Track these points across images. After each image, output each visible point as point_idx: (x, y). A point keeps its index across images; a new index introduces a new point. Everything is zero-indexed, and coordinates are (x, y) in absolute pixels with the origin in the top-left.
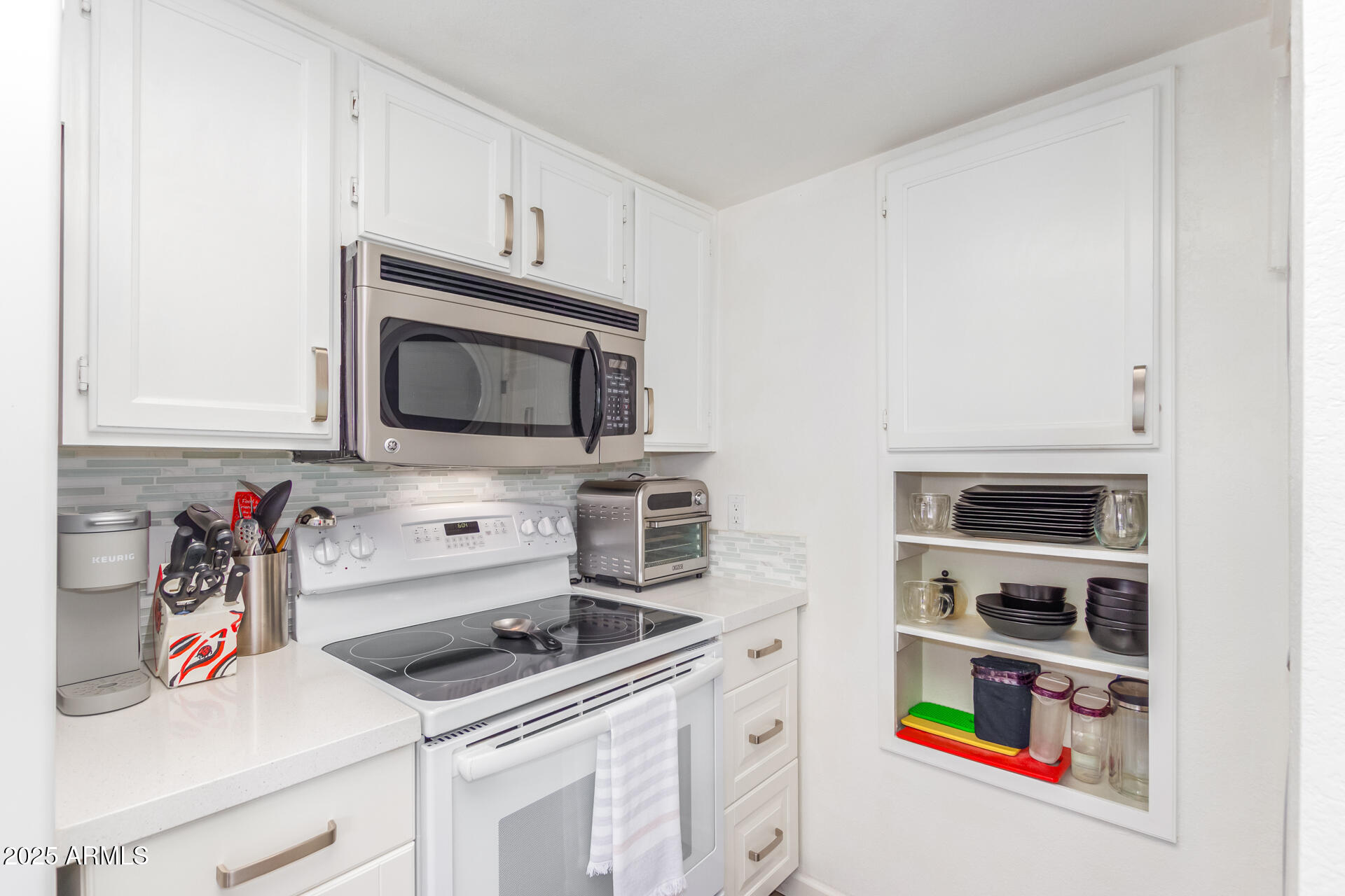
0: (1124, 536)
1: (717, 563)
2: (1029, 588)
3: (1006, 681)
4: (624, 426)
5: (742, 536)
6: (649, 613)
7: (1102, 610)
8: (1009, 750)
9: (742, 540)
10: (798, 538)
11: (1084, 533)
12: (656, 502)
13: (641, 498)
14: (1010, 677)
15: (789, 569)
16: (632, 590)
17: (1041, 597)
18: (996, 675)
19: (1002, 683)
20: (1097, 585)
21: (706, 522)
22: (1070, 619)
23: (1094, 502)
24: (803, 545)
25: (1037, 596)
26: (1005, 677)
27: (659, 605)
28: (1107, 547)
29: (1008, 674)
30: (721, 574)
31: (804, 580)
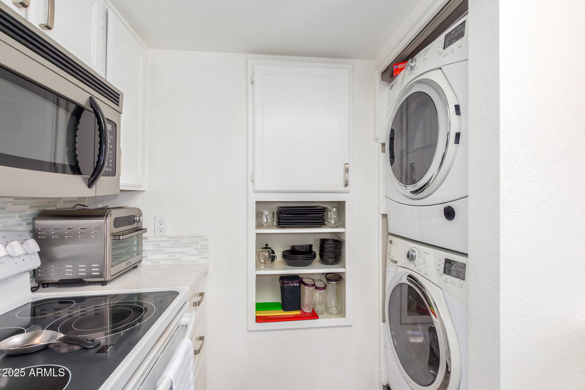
0: (334, 223)
1: (146, 257)
2: (302, 246)
3: (295, 285)
4: (109, 170)
5: (165, 239)
6: (113, 298)
7: (326, 250)
8: (297, 312)
9: (166, 241)
10: (203, 236)
11: (321, 223)
12: (117, 222)
13: (110, 220)
14: (296, 283)
15: (197, 253)
16: (99, 284)
17: (306, 249)
18: (292, 283)
19: (294, 286)
20: (323, 242)
21: (141, 234)
22: (315, 257)
23: (324, 211)
24: (206, 240)
25: (305, 249)
26: (294, 283)
27: (119, 291)
28: (330, 227)
29: (296, 282)
30: (149, 263)
31: (207, 258)
